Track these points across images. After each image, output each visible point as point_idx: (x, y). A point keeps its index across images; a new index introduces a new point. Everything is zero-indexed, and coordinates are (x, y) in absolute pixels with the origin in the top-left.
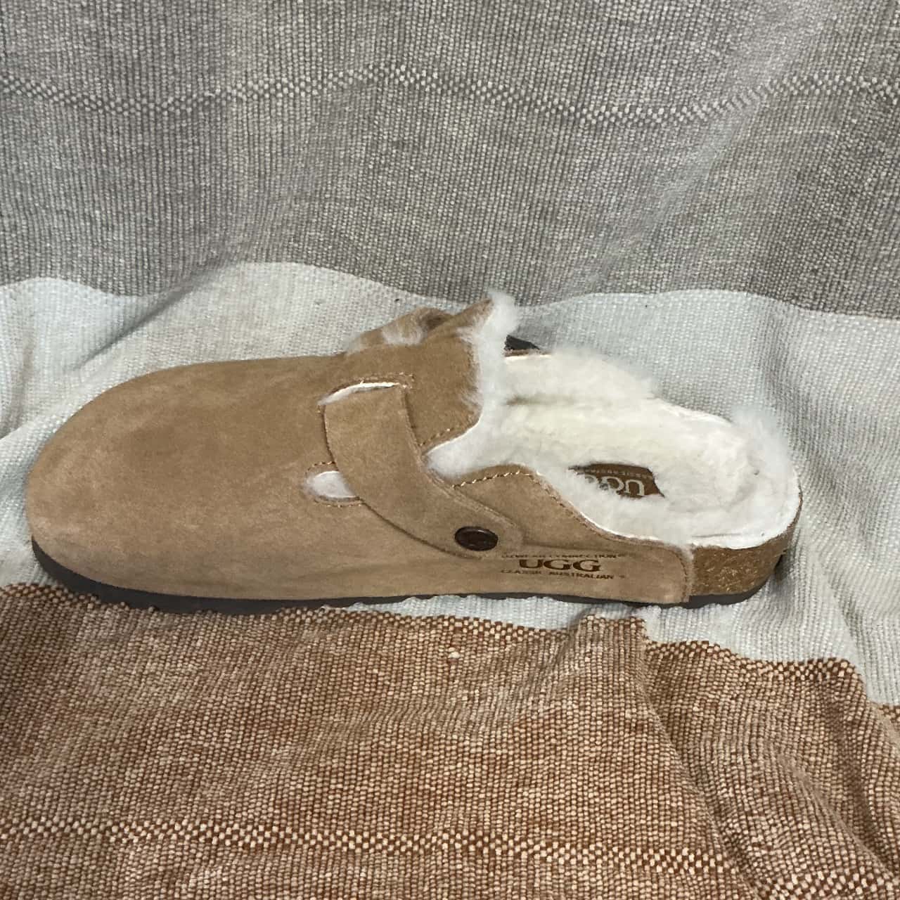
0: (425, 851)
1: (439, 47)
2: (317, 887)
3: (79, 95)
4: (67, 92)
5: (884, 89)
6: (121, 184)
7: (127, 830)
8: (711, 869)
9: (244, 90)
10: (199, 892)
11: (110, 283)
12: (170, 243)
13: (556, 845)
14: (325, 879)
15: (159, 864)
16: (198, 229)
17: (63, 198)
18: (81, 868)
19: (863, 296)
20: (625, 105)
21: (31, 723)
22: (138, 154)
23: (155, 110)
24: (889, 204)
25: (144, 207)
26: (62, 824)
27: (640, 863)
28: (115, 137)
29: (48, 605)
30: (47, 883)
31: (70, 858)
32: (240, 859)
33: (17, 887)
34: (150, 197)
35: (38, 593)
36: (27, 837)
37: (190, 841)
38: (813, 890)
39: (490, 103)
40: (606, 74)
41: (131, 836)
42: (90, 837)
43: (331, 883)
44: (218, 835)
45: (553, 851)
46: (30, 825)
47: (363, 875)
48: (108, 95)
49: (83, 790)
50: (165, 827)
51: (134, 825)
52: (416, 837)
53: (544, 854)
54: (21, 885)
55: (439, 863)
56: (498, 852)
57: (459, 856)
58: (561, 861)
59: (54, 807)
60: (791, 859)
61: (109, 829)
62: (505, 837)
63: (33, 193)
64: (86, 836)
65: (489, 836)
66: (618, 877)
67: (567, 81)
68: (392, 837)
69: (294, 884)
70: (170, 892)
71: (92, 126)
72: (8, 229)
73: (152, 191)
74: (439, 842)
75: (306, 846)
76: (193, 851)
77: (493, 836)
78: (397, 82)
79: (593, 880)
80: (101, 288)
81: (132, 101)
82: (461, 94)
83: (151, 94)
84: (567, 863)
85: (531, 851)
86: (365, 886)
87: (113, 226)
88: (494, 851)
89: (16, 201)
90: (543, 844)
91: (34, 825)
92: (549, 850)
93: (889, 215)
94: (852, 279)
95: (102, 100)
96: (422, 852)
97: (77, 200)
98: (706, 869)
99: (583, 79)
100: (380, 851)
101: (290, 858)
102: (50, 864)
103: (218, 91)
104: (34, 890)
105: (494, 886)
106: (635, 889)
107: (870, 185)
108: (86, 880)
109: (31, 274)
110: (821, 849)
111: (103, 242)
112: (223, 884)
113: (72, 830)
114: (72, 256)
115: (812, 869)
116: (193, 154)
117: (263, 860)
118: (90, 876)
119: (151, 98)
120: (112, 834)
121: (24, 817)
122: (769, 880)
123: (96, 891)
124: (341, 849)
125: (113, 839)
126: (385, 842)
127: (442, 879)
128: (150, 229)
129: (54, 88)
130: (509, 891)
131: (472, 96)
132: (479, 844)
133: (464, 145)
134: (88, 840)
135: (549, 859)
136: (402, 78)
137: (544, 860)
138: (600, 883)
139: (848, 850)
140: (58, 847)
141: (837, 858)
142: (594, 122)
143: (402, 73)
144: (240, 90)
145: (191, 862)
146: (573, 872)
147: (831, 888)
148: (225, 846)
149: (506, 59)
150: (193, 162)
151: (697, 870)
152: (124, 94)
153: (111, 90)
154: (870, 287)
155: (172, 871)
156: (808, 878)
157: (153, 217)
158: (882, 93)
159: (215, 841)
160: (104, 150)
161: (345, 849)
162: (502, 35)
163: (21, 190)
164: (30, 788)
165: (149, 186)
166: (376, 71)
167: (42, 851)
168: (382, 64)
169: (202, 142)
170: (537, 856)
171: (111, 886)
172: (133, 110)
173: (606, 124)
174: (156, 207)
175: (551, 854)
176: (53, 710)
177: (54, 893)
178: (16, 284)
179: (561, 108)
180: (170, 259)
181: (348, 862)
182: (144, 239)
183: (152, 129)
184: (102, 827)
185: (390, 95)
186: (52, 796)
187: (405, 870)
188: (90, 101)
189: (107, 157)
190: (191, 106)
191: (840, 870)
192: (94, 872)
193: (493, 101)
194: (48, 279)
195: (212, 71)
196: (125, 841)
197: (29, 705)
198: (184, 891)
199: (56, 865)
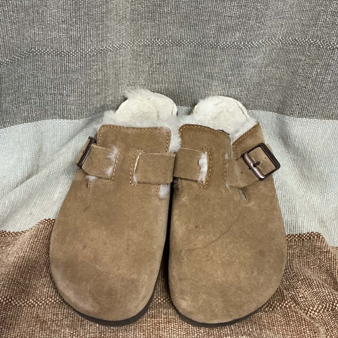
2: (150, 315)
5: (318, 43)
8: (284, 307)
11: (65, 116)
14: (152, 313)
18: (68, 313)
19: (314, 112)
24: (322, 80)
28: (72, 64)
29: (50, 225)
30: (57, 319)
33: (47, 321)
35: (46, 222)
36: (48, 304)
43: (154, 314)
46: (49, 300)
47: (165, 311)
48: (70, 50)
54: (48, 320)
71: (64, 61)
80: (62, 118)
81: (78, 51)
86: (166, 315)
91: (50, 300)
93: (322, 84)
94: (311, 106)
95: (68, 51)
102: (57, 312)
103: (104, 47)
104: (53, 321)
107: (315, 75)
108: (70, 317)
118: (71, 315)
119: (84, 50)
121: (46, 297)
123: (74, 320)
124: (156, 303)
129: (52, 50)
140: (59, 307)
144: (111, 47)
151: (280, 308)
154: (317, 109)
158: (317, 44)
167: (54, 308)
171: (79, 318)
177: (60, 322)
192: (73, 314)
195: (102, 41)
199: (60, 313)
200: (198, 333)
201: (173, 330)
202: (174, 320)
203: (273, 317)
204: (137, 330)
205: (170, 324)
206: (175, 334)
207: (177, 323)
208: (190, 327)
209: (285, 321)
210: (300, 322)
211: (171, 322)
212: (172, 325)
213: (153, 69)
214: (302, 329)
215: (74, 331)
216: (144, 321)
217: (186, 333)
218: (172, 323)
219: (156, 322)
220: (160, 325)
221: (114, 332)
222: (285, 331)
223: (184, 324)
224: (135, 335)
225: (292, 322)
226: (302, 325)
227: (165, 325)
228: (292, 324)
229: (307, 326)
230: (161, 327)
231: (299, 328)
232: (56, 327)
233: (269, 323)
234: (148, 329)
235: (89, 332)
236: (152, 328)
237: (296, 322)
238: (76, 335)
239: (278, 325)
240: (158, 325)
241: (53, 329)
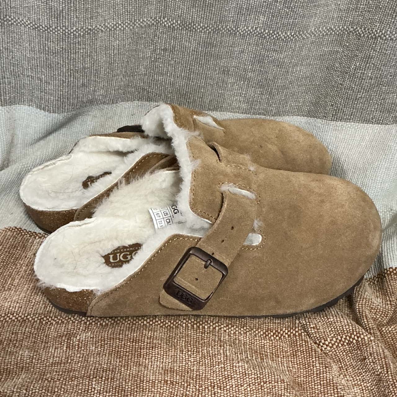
0: (176, 327)
1: (180, 11)
2: (130, 339)
3: (38, 25)
4: (34, 23)
6: (53, 64)
7: (50, 319)
8: (294, 334)
9: (104, 27)
10: (81, 341)
11: (47, 108)
12: (72, 91)
13: (230, 326)
14: (134, 336)
15: (64, 331)
16: (83, 85)
17: (30, 70)
18: (30, 333)
20: (253, 27)
21: (10, 279)
22: (60, 51)
23: (68, 32)
25: (62, 74)
26: (23, 316)
27: (264, 335)
28: (52, 43)
29: (20, 235)
30: (16, 338)
31: (26, 329)
32: (98, 329)
33: (4, 340)
34: (64, 70)
36: (8, 321)
37: (77, 323)
38: (337, 344)
39: (202, 32)
40: (246, 14)
41: (52, 321)
42: (34, 321)
43: (136, 337)
44: (89, 321)
45: (229, 328)
46: (9, 317)
47: (149, 334)
48: (50, 25)
49: (32, 304)
50: (67, 318)
51: (53, 318)
52: (172, 321)
53: (225, 329)
54: (5, 339)
55: (181, 331)
56: (206, 327)
57: (190, 329)
58: (232, 332)
59: (20, 310)
60: (327, 333)
61: (43, 318)
62: (209, 322)
63: (18, 68)
64: (33, 321)
65: (202, 321)
66: (255, 339)
67: (232, 19)
68: (162, 321)
69: (121, 337)
70: (69, 341)
71: (43, 38)
72: (7, 84)
73: (65, 67)
74: (182, 324)
75: (126, 323)
76: (79, 326)
77: (204, 321)
78: (163, 25)
79: (245, 339)
80: (43, 110)
81: (59, 28)
82: (189, 30)
83: (67, 26)
84: (234, 333)
85: (220, 327)
86: (150, 339)
87: (49, 83)
88: (204, 327)
89: (11, 71)
90: (225, 325)
91: (11, 316)
92: (227, 328)
95: (47, 27)
96: (174, 327)
97: (35, 71)
98: (292, 335)
99: (238, 17)
100: (157, 325)
101: (119, 328)
102: (17, 331)
103: (94, 27)
104: (10, 341)
105: (204, 340)
106: (263, 343)
109: (15, 104)
110: (338, 327)
111: (45, 89)
112: (91, 338)
113: (27, 319)
114: (32, 96)
115: (336, 335)
116: (83, 53)
117: (108, 328)
118: (34, 336)
119: (67, 27)
120: (44, 321)
121: (7, 314)
122: (318, 342)
123: (37, 341)
124: (140, 324)
125: (44, 322)
126: (159, 322)
127: (182, 337)
128: (64, 84)
129: (29, 22)
130: (211, 341)
131: (194, 30)
132: (198, 324)
133: (191, 49)
134: (34, 322)
135: (227, 331)
136: (166, 23)
137: (225, 331)
138: (248, 341)
139: (349, 326)
140: (21, 325)
141: (345, 330)
142: (242, 33)
143: (165, 21)
144: (102, 27)
145: (78, 331)
146: (237, 336)
147: (344, 342)
148: (92, 324)
149: (208, 14)
150: (83, 56)
151: (288, 335)
152: (56, 25)
153: (51, 23)
155: (70, 334)
156: (334, 339)
157: (66, 79)
159: (88, 323)
160: (47, 49)
161: (142, 324)
162: (205, 6)
163: (13, 66)
164: (10, 303)
165: (64, 65)
166: (155, 20)
167: (14, 326)
168: (158, 17)
169: (87, 48)
170: (222, 329)
171: (43, 339)
172: (59, 32)
173: (246, 34)
174: (67, 75)
175: (228, 329)
176: (20, 274)
177: (19, 342)
178: (9, 106)
179: (230, 29)
180: (72, 98)
181: (144, 329)
182: (62, 89)
183: (66, 41)
184: (39, 318)
185: (161, 30)
186: (19, 306)
187: (167, 333)
188: (42, 27)
189: (48, 51)
190: (83, 32)
191: (346, 334)
192: (36, 334)
193: (203, 31)
194: (22, 106)
195: (91, 18)
196: (49, 323)
197: (10, 273)
198: (74, 341)
199: (20, 332)
200: (187, 362)
201: (156, 357)
202: (160, 346)
203: (278, 347)
204: (113, 355)
205: (154, 349)
206: (158, 362)
207: (162, 349)
208: (178, 354)
209: (291, 352)
210: (309, 353)
211: (155, 348)
212: (157, 351)
213: (157, 56)
214: (311, 361)
215: (35, 354)
216: (123, 345)
217: (173, 360)
218: (157, 348)
219: (137, 347)
220: (142, 351)
221: (84, 357)
222: (290, 363)
223: (170, 351)
224: (109, 360)
225: (299, 353)
226: (311, 356)
227: (148, 351)
228: (300, 355)
229: (317, 359)
230: (142, 353)
231: (307, 361)
232: (13, 348)
233: (273, 354)
234: (126, 356)
235: (54, 357)
236: (132, 354)
237: (305, 352)
238: (37, 359)
239: (283, 356)
240: (139, 350)
241: (9, 350)
